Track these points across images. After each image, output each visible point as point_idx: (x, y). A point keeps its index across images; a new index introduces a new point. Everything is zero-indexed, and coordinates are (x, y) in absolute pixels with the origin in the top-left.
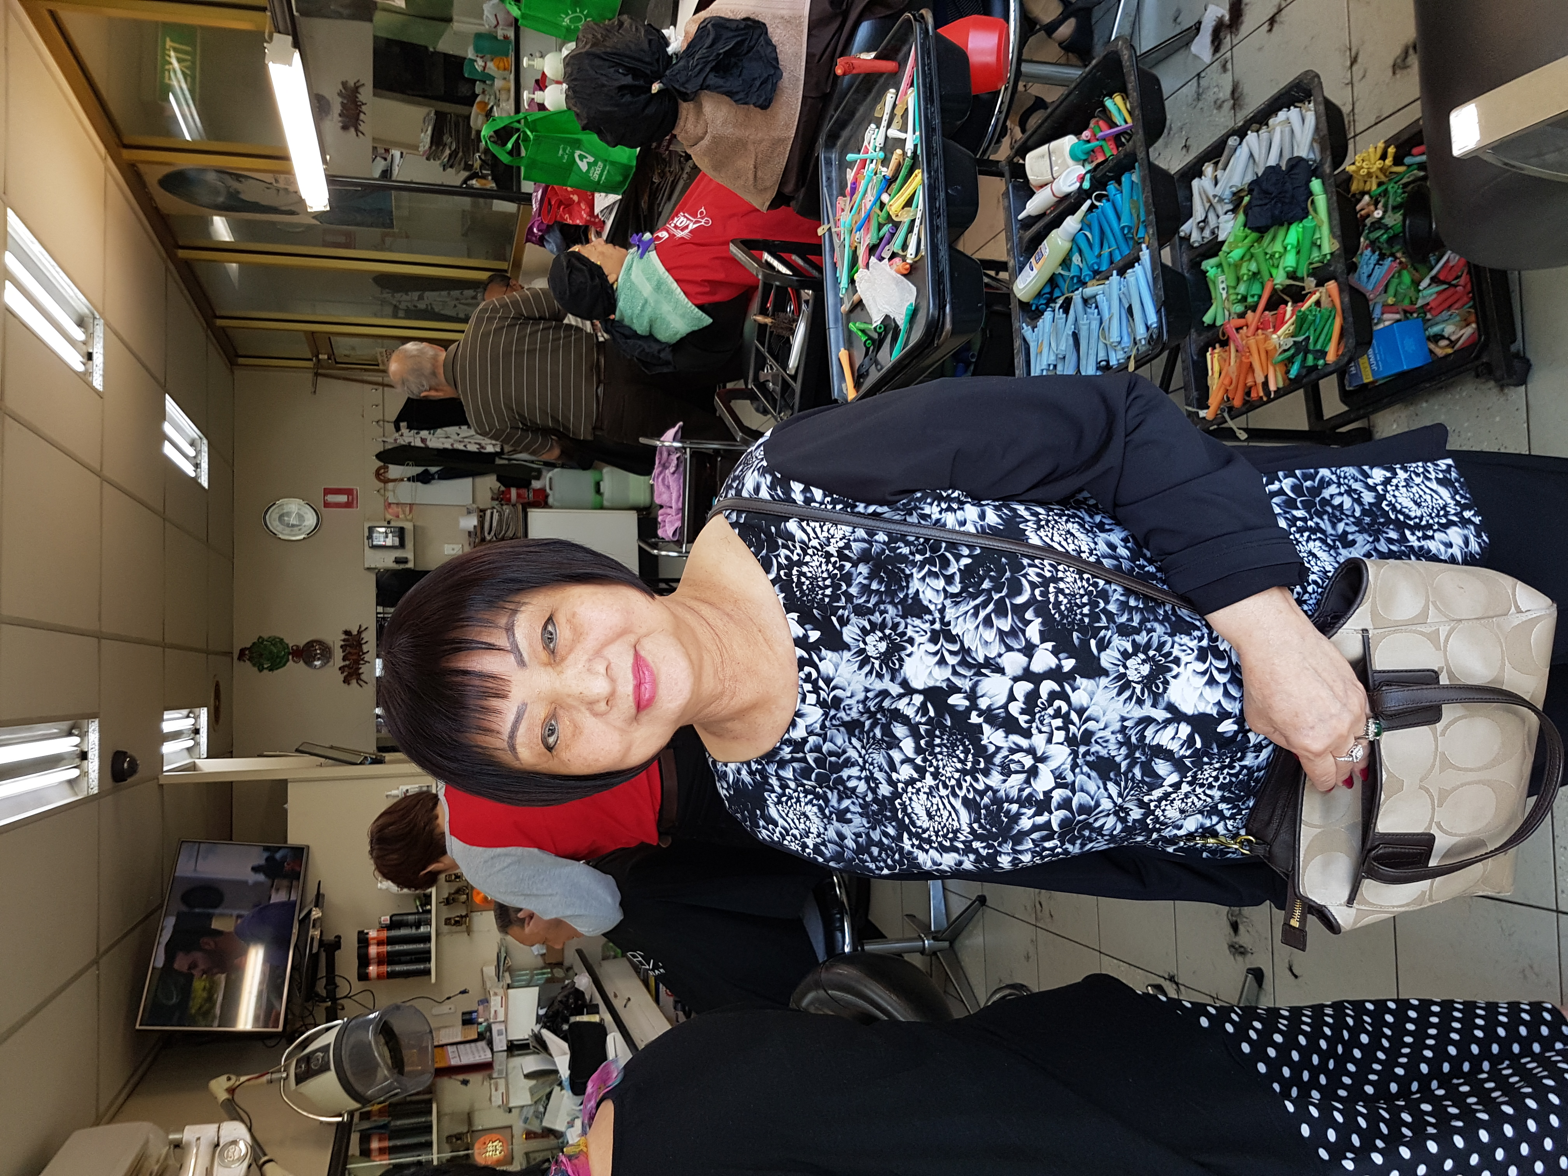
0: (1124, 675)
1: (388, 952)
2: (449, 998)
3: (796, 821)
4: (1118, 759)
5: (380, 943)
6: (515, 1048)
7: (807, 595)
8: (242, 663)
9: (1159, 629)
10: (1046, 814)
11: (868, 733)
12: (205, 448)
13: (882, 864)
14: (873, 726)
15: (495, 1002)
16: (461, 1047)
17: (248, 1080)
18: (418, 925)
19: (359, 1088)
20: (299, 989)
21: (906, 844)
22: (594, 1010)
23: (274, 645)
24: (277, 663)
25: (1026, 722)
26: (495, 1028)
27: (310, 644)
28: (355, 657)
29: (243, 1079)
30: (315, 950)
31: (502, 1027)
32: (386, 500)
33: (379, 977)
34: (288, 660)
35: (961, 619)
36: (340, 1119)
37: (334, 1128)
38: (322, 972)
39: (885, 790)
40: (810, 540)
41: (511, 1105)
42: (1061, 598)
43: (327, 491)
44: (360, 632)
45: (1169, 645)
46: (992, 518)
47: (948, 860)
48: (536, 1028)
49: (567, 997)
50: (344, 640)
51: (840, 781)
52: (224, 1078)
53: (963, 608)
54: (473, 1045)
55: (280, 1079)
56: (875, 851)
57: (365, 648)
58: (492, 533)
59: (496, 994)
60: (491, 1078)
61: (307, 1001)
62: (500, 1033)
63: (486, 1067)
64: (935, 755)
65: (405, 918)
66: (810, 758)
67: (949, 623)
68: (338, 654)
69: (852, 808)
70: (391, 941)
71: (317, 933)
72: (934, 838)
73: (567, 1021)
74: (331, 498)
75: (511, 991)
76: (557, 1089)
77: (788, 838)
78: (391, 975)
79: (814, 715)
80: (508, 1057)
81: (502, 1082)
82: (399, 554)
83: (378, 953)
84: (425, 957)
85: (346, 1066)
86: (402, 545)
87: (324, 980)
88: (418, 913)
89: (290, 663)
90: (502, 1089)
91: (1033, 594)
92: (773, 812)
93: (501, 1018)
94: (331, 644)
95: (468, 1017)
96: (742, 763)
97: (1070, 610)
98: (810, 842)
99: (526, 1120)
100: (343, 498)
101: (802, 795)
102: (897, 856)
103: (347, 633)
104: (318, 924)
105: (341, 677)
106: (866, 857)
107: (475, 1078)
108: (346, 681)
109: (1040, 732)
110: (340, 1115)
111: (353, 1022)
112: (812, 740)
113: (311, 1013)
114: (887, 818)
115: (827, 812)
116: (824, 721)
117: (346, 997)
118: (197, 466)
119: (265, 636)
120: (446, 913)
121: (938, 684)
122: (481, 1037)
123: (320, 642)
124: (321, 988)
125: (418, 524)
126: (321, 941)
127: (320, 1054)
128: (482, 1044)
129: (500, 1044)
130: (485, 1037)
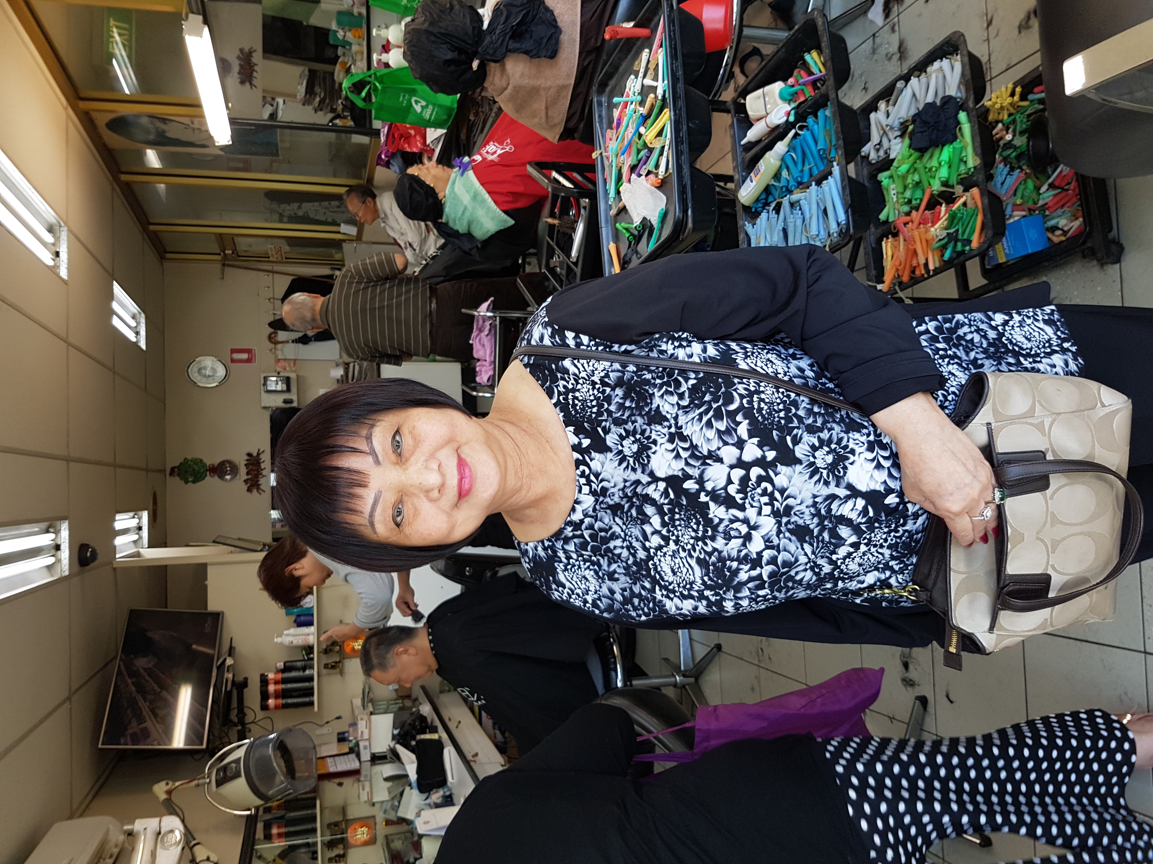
0: (814, 463)
1: (283, 690)
2: (327, 722)
3: (579, 583)
4: (811, 527)
5: (276, 683)
6: (376, 759)
7: (580, 413)
8: (172, 478)
9: (837, 428)
10: (758, 568)
11: (627, 513)
12: (143, 320)
13: (641, 612)
14: (630, 508)
15: (362, 725)
16: (337, 758)
17: (182, 784)
18: (304, 669)
19: (262, 789)
20: (218, 717)
21: (658, 594)
22: (434, 730)
23: (196, 464)
24: (198, 477)
25: (741, 499)
26: (362, 744)
27: (222, 464)
28: (255, 472)
29: (177, 784)
30: (229, 689)
31: (367, 743)
32: (276, 356)
33: (276, 707)
34: (206, 475)
35: (690, 423)
36: (248, 813)
37: (244, 820)
38: (235, 704)
39: (641, 554)
40: (580, 373)
41: (375, 800)
42: (762, 405)
43: (233, 351)
44: (258, 454)
45: (845, 440)
46: (712, 351)
47: (687, 606)
48: (392, 744)
49: (414, 721)
50: (247, 460)
51: (608, 550)
52: (163, 783)
53: (691, 416)
54: (346, 757)
55: (204, 784)
56: (636, 601)
57: (263, 466)
58: (355, 380)
59: (362, 719)
60: (359, 781)
61: (224, 725)
62: (365, 748)
63: (355, 773)
64: (675, 527)
65: (295, 664)
66: (586, 534)
67: (681, 427)
68: (243, 471)
69: (618, 570)
70: (284, 681)
71: (230, 676)
72: (677, 589)
73: (414, 738)
74: (236, 356)
75: (373, 717)
76: (408, 789)
77: (573, 596)
78: (285, 706)
79: (588, 501)
80: (371, 765)
81: (367, 784)
82: (287, 396)
83: (275, 691)
84: (309, 692)
85: (253, 773)
86: (288, 390)
87: (236, 711)
88: (304, 660)
89: (208, 478)
90: (367, 789)
91: (741, 402)
92: (561, 577)
93: (366, 736)
94: (238, 463)
95: (341, 736)
96: (538, 542)
97: (770, 414)
98: (589, 599)
99: (385, 812)
100: (245, 356)
101: (582, 563)
102: (651, 605)
103: (249, 455)
104: (231, 669)
105: (245, 487)
106: (629, 607)
107: (347, 782)
108: (249, 490)
109: (752, 506)
110: (249, 810)
111: (257, 742)
112: (587, 520)
113: (227, 735)
114: (643, 576)
115: (600, 574)
116: (595, 506)
117: (252, 722)
118: (137, 333)
119: (189, 457)
120: (325, 660)
121: (676, 473)
122: (351, 751)
123: (230, 462)
124: (234, 716)
125: (301, 374)
126: (233, 681)
127: (233, 765)
128: (353, 756)
129: (366, 756)
130: (355, 751)
